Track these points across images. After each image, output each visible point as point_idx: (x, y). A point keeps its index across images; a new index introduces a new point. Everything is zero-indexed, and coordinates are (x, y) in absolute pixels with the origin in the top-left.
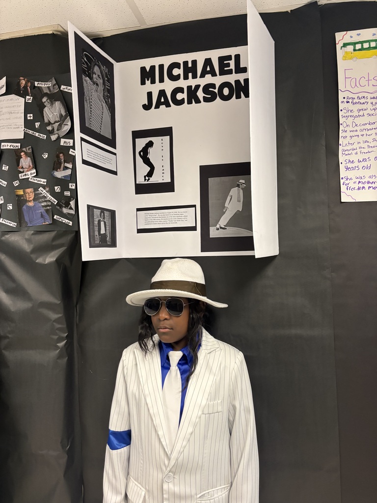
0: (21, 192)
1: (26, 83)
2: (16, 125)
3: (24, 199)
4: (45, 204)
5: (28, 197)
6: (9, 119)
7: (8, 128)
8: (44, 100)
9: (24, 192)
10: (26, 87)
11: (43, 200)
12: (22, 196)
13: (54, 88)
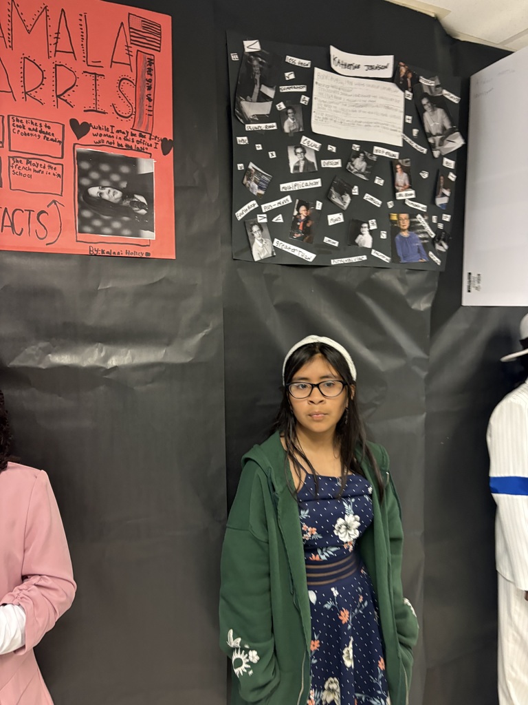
0: (394, 217)
1: (406, 73)
2: (394, 126)
3: (397, 227)
4: (421, 236)
5: (402, 224)
6: (386, 115)
7: (384, 128)
8: (425, 101)
9: (398, 217)
10: (405, 77)
11: (421, 231)
12: (395, 222)
13: (436, 90)
